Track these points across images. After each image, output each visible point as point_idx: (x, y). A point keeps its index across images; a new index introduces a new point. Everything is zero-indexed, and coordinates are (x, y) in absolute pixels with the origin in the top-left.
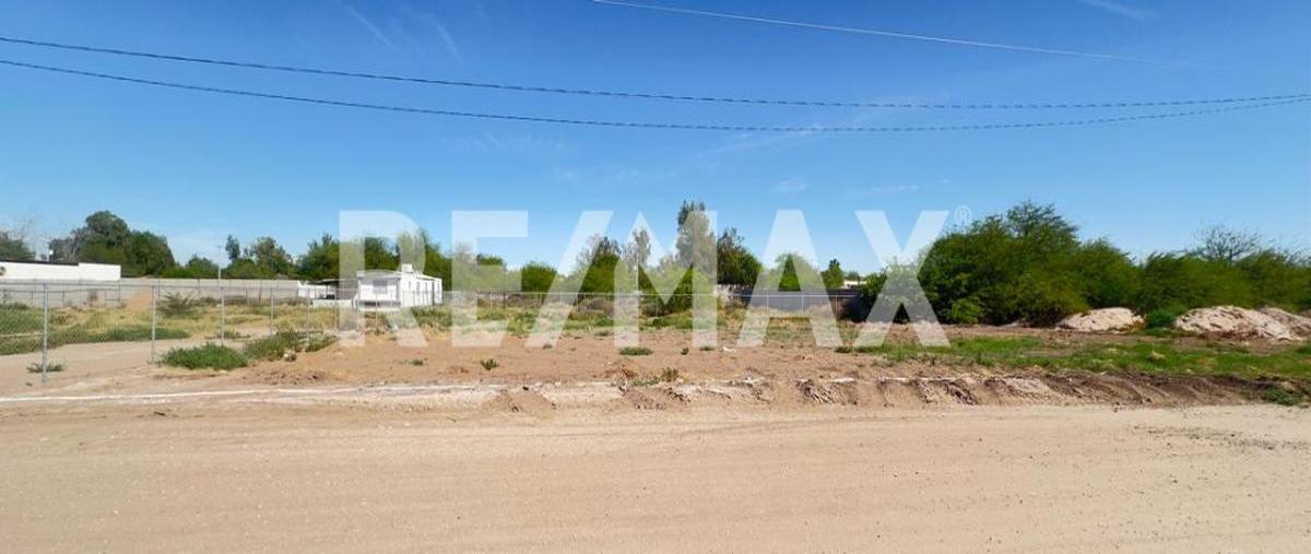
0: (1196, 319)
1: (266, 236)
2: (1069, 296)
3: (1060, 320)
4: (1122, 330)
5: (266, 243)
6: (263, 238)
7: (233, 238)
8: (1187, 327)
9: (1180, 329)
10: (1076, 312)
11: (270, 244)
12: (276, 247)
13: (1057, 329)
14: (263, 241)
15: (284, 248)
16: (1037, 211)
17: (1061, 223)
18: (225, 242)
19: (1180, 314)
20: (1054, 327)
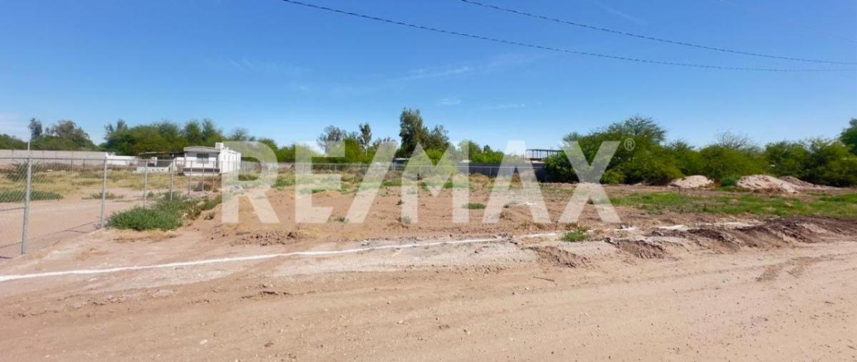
0: (747, 182)
1: (67, 119)
2: (673, 169)
3: (670, 182)
4: (706, 187)
5: (67, 124)
6: (64, 121)
7: (36, 120)
8: (744, 186)
9: (740, 187)
10: (679, 178)
11: (70, 126)
12: (75, 128)
13: (669, 187)
14: (64, 123)
15: (82, 129)
16: (643, 121)
17: (657, 129)
18: (29, 123)
19: (738, 179)
20: (666, 186)
